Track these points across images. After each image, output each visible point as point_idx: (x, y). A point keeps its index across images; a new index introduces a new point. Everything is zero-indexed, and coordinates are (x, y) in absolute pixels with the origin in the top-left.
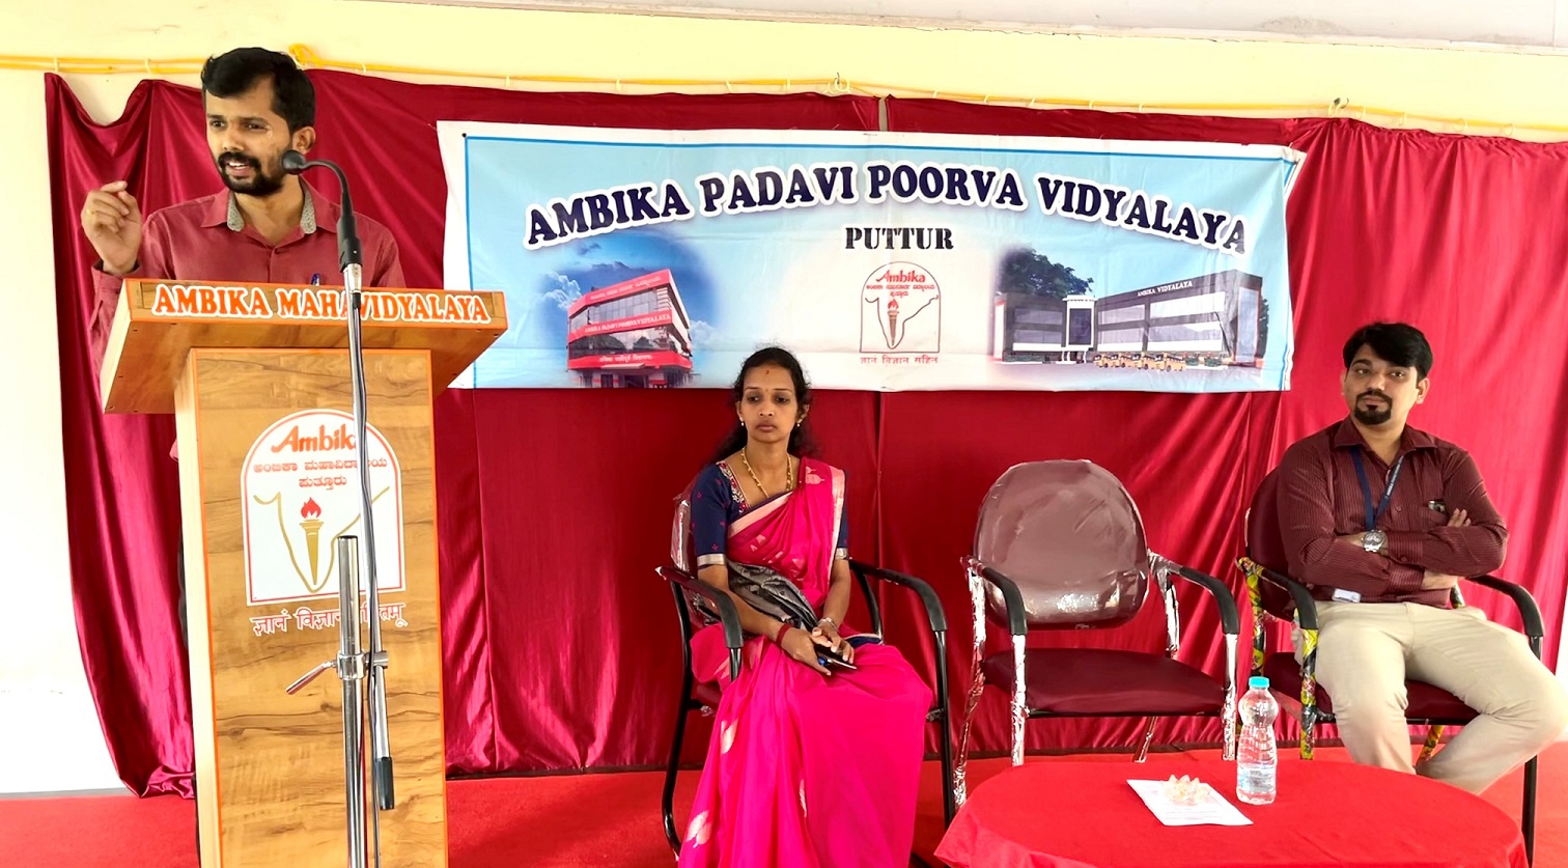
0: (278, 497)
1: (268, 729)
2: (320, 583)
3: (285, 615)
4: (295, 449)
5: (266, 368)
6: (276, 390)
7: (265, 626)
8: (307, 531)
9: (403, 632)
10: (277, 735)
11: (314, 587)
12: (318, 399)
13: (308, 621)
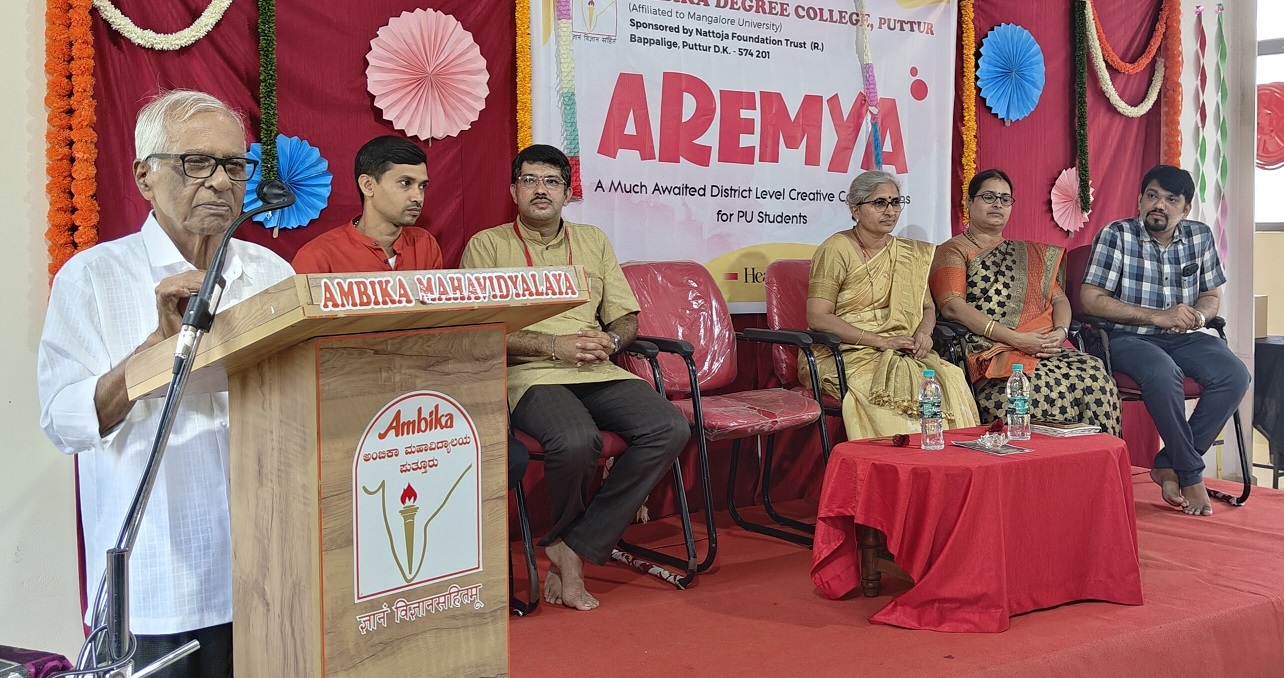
0: (383, 485)
2: (414, 573)
3: (385, 609)
4: (397, 435)
6: (386, 375)
7: (368, 623)
8: (405, 519)
9: (480, 614)
11: (409, 577)
12: (418, 381)
13: (404, 613)
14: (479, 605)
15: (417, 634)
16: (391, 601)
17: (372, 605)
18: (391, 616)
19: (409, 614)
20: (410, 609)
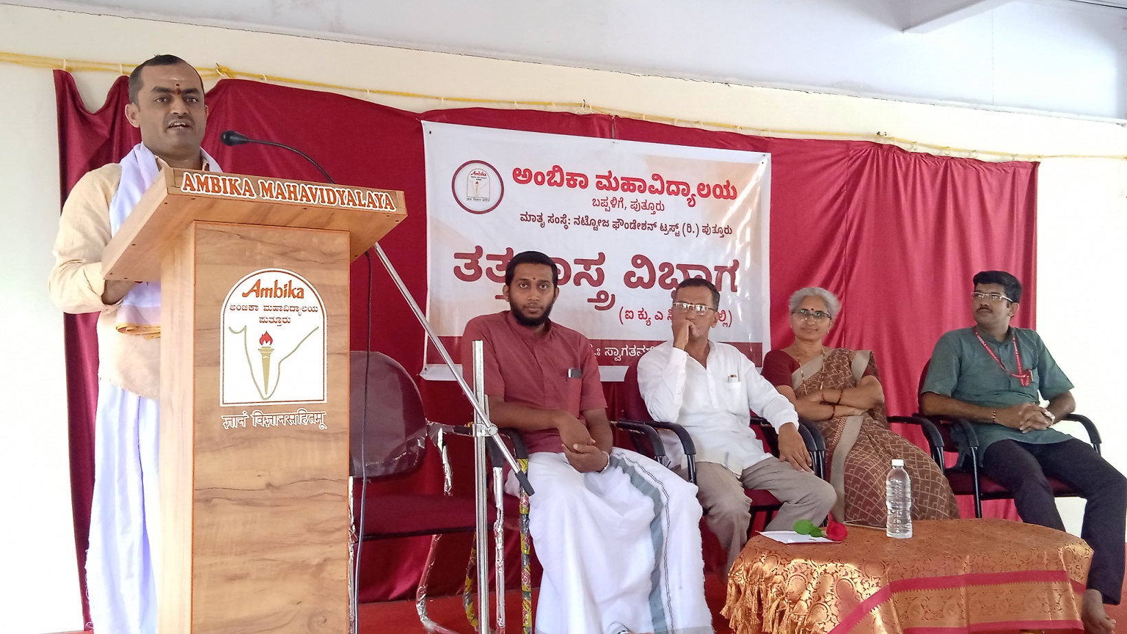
0: (245, 329)
1: (230, 500)
2: (269, 393)
3: (245, 415)
4: (257, 296)
5: (242, 237)
6: (247, 253)
7: (230, 422)
8: (263, 355)
9: (323, 433)
10: (235, 504)
11: (265, 396)
12: (275, 262)
13: (260, 421)
14: (322, 427)
15: (271, 438)
16: (251, 408)
17: (234, 410)
18: (249, 421)
19: (264, 422)
20: (265, 419)
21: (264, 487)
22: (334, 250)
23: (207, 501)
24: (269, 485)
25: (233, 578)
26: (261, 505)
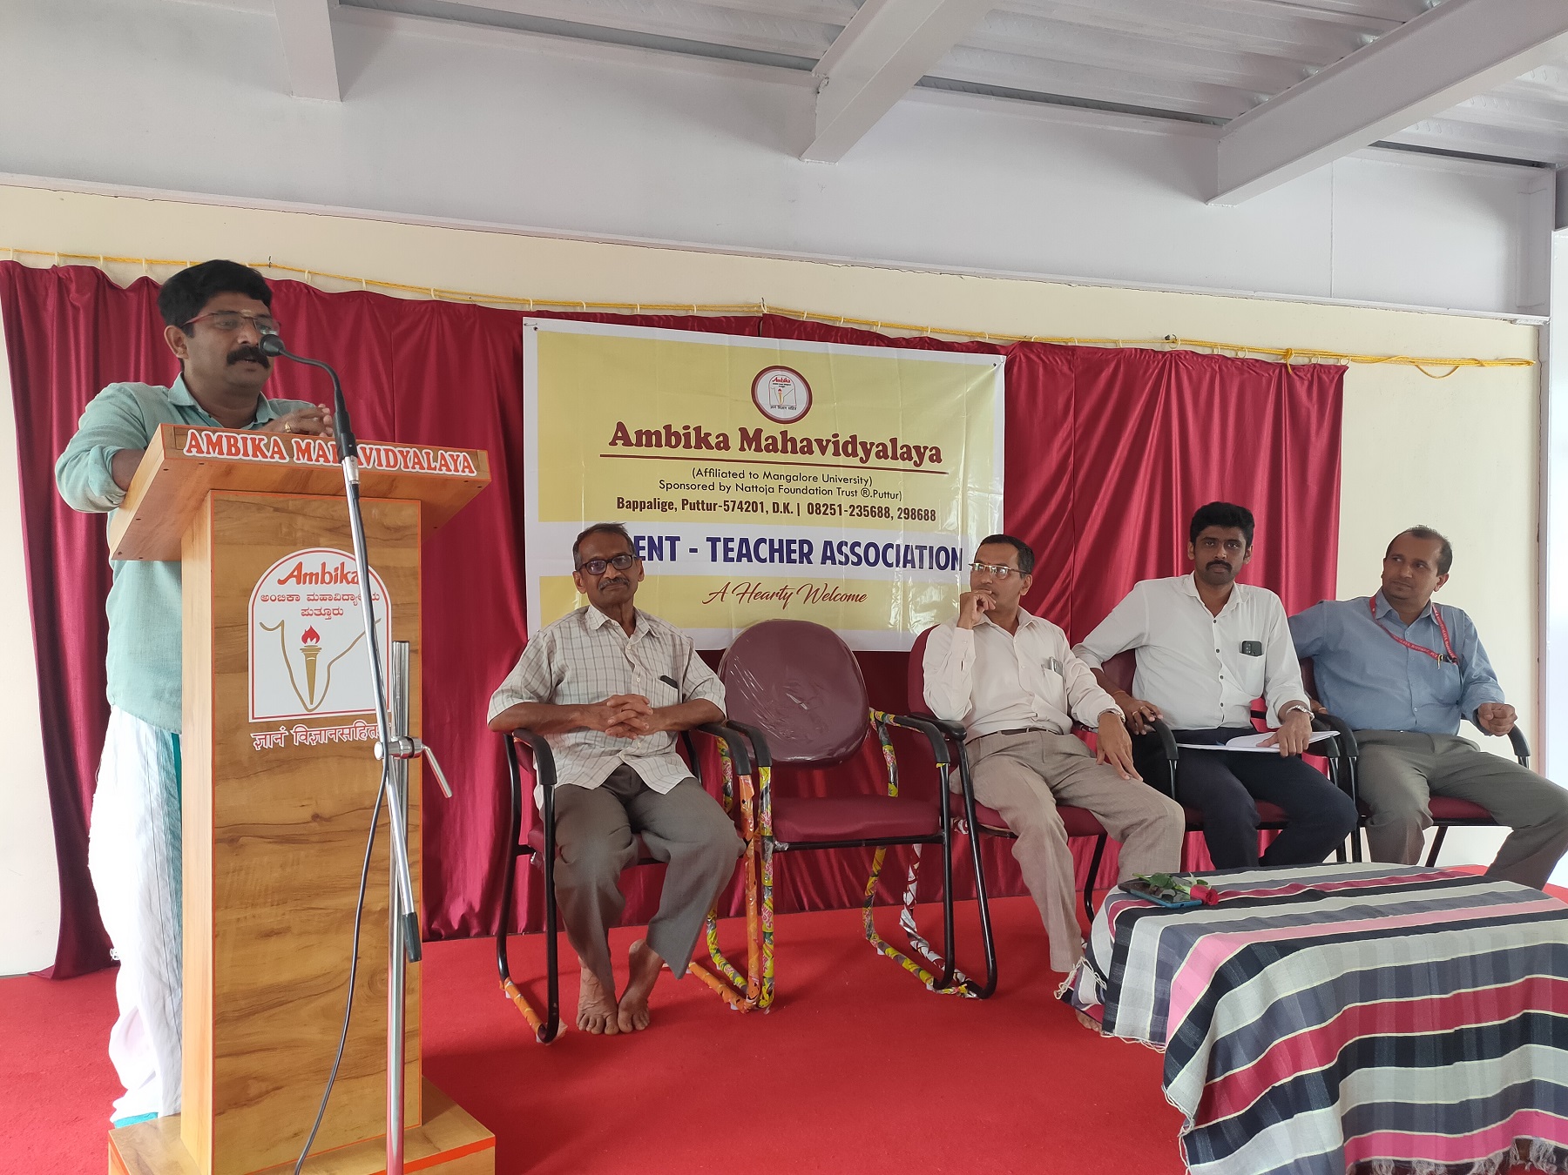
0: (282, 624)
1: (262, 837)
2: (316, 703)
3: (283, 731)
4: (299, 583)
5: (276, 510)
6: (284, 530)
7: (263, 741)
8: (307, 656)
10: (270, 842)
11: (310, 707)
12: (322, 540)
13: (304, 737)
15: (318, 758)
16: (290, 725)
17: (269, 726)
18: (289, 739)
19: (309, 739)
20: (311, 735)
21: (310, 819)
22: (400, 524)
23: (232, 841)
24: (316, 817)
25: (269, 934)
26: (307, 842)
